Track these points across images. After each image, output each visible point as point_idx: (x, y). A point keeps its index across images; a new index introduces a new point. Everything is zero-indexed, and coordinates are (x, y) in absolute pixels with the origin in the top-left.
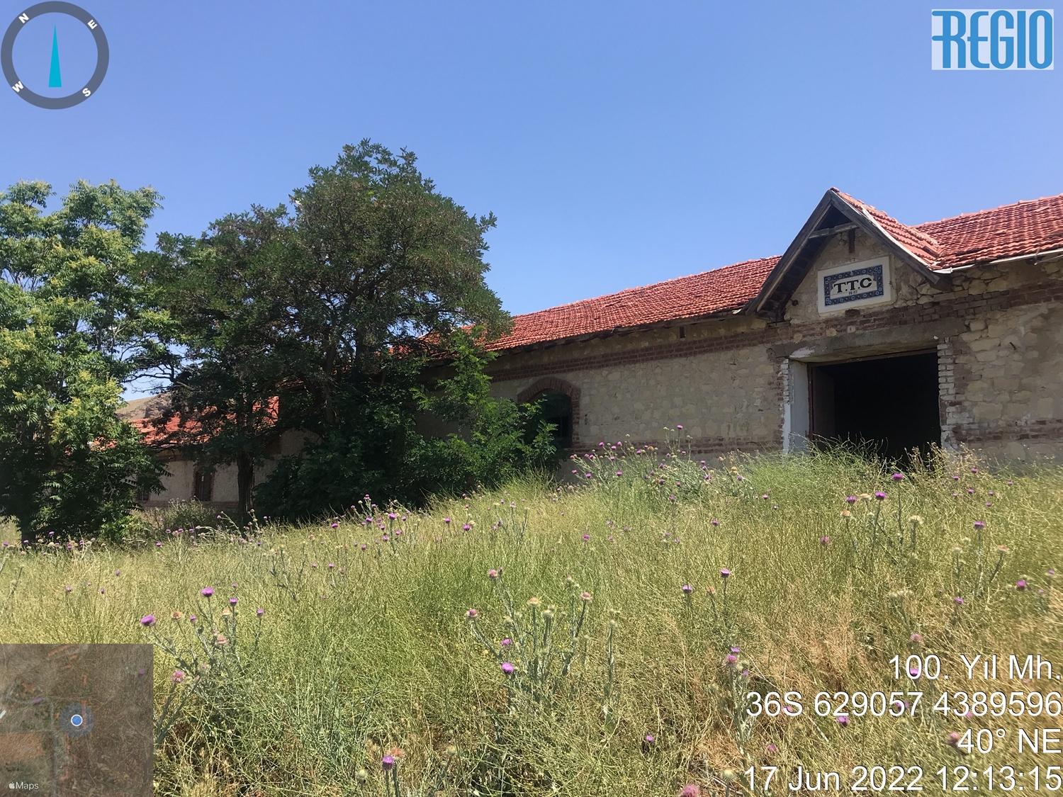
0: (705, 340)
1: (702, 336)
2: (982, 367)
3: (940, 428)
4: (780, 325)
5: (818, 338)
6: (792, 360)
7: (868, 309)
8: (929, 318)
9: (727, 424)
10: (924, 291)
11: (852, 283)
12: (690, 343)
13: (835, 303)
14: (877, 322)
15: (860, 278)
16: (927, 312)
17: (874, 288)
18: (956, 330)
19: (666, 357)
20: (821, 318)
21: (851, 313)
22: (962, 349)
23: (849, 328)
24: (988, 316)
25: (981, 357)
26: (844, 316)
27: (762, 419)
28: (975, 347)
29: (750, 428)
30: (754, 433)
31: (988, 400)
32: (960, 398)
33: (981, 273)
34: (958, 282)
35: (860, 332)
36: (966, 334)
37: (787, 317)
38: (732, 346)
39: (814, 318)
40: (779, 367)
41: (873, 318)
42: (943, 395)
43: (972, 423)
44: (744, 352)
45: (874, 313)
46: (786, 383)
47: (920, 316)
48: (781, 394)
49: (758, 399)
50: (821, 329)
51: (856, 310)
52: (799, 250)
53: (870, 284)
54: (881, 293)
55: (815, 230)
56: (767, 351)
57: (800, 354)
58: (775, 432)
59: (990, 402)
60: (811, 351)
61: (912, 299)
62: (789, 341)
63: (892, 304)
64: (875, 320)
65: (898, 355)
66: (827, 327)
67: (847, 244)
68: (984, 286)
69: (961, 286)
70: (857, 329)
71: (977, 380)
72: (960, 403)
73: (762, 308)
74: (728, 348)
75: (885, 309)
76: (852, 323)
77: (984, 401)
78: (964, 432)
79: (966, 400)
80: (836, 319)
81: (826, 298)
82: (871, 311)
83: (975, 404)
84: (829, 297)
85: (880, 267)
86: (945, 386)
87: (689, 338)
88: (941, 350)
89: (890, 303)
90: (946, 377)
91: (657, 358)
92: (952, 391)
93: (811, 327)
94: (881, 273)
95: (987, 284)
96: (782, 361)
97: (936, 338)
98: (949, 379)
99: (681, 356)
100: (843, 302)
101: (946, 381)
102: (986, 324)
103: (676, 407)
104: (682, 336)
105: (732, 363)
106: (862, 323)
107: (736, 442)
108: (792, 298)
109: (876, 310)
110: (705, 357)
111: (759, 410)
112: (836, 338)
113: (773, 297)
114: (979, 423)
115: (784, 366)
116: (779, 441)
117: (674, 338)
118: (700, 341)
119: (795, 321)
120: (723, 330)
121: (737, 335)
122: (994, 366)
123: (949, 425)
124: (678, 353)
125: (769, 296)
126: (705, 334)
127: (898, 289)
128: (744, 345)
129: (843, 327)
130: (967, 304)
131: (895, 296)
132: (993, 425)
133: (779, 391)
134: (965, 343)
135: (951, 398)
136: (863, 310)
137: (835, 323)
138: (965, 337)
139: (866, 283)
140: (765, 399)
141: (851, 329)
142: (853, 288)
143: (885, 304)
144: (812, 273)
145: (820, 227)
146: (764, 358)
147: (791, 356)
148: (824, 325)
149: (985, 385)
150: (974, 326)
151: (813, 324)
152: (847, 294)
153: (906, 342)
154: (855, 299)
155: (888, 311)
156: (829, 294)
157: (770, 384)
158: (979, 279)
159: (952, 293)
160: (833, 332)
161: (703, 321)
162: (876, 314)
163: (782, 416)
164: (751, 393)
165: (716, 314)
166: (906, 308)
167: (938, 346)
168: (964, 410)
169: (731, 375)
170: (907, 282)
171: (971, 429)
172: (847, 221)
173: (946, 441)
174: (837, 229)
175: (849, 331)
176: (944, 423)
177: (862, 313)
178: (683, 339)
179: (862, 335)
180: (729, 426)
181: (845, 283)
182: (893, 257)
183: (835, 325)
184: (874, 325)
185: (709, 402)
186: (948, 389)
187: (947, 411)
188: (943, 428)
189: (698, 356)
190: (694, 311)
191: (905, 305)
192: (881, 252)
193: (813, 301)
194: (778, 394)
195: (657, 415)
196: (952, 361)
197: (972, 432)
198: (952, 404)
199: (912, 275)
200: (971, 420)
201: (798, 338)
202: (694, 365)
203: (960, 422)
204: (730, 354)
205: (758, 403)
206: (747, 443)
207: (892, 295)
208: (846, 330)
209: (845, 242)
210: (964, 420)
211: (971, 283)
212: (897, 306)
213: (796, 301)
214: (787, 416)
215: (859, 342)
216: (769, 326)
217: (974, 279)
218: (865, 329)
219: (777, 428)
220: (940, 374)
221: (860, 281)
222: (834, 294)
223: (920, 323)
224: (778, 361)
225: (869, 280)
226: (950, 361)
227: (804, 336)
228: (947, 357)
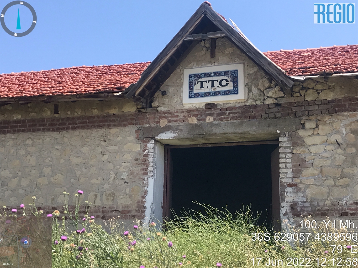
0: (78, 118)
1: (76, 114)
2: (313, 157)
3: (279, 204)
4: (149, 110)
5: (181, 124)
6: (157, 141)
7: (224, 104)
8: (274, 116)
9: (94, 193)
10: (270, 94)
11: (213, 82)
12: (63, 119)
13: (198, 97)
14: (231, 116)
15: (219, 78)
16: (272, 110)
17: (230, 87)
18: (294, 127)
19: (39, 130)
20: (184, 108)
21: (210, 106)
22: (299, 142)
23: (207, 118)
24: (319, 118)
25: (313, 149)
26: (204, 108)
27: (128, 190)
28: (308, 141)
29: (115, 197)
30: (119, 202)
31: (317, 184)
32: (297, 181)
33: (314, 85)
34: (297, 90)
35: (217, 122)
36: (302, 131)
37: (154, 105)
38: (104, 125)
39: (178, 107)
40: (146, 146)
41: (228, 112)
42: (283, 178)
43: (306, 202)
44: (114, 131)
45: (228, 107)
46: (151, 160)
47: (266, 113)
48: (146, 169)
49: (124, 172)
50: (184, 116)
51: (214, 104)
52: (175, 49)
53: (227, 85)
54: (236, 92)
55: (189, 34)
56: (136, 132)
57: (166, 136)
58: (138, 202)
59: (319, 185)
60: (176, 135)
61: (260, 100)
62: (156, 125)
63: (244, 102)
64: (229, 113)
65: (240, 144)
66: (190, 116)
67: (209, 50)
68: (316, 94)
69: (299, 92)
70: (215, 119)
71: (309, 168)
72: (296, 185)
73: (139, 94)
74: (99, 127)
75: (237, 105)
76: (211, 115)
77: (314, 184)
78: (299, 209)
79: (301, 183)
80: (197, 110)
81: (190, 92)
82: (227, 106)
83: (308, 186)
84: (193, 91)
85: (236, 72)
86: (285, 170)
87: (62, 114)
88: (281, 142)
89: (242, 101)
90: (285, 163)
91: (29, 131)
92: (290, 175)
93: (176, 114)
94: (237, 77)
95: (318, 94)
96: (149, 141)
97: (278, 131)
98: (288, 165)
99: (53, 130)
100: (205, 96)
101: (286, 166)
102: (317, 124)
103: (44, 176)
104: (56, 112)
105: (102, 139)
106: (219, 115)
107: (101, 210)
108: (160, 89)
109: (231, 105)
110: (77, 132)
111: (125, 182)
112: (196, 125)
113: (148, 87)
114: (311, 202)
115: (150, 145)
116: (141, 210)
117: (48, 113)
118: (73, 119)
119: (162, 109)
120: (96, 110)
121: (108, 116)
122: (322, 157)
123: (287, 202)
124: (61, 127)
125: (146, 84)
126: (79, 113)
127: (250, 91)
128: (115, 125)
129: (203, 117)
130: (303, 107)
131: (247, 95)
132: (321, 204)
133: (144, 167)
134: (300, 138)
135: (289, 181)
136: (220, 105)
137: (196, 113)
138: (301, 133)
139: (224, 83)
140: (131, 173)
141: (209, 119)
142: (213, 86)
143: (239, 101)
144: (179, 71)
145: (194, 32)
146: (132, 138)
147: (157, 138)
148: (187, 114)
149: (316, 172)
150: (307, 125)
151: (177, 112)
152: (208, 90)
153: (254, 133)
154: (215, 95)
155: (240, 107)
156: (193, 89)
157: (137, 160)
158: (313, 88)
159: (292, 98)
160: (194, 120)
161: (84, 99)
162: (231, 108)
163: (146, 189)
164: (118, 167)
165: (97, 95)
166: (255, 106)
167: (280, 138)
168: (299, 190)
169: (101, 150)
170: (257, 86)
171: (304, 207)
172: (215, 29)
173: (285, 215)
174: (209, 35)
175: (207, 120)
176: (283, 200)
177: (219, 107)
178: (57, 116)
179: (218, 125)
180: (96, 196)
181: (206, 81)
182: (246, 64)
183: (196, 115)
184: (228, 118)
185: (78, 173)
186: (287, 173)
187: (286, 191)
188: (283, 204)
189: (71, 131)
190: (75, 90)
191: (254, 103)
192: (237, 60)
193: (179, 93)
194: (143, 169)
195: (24, 183)
196: (290, 151)
197: (305, 209)
198: (290, 185)
199: (261, 81)
200: (304, 199)
201: (164, 123)
202: (66, 140)
203: (296, 200)
204: (101, 132)
205: (124, 176)
206: (112, 211)
207: (245, 94)
208: (205, 120)
209: (207, 49)
210: (299, 199)
211: (306, 91)
212: (248, 104)
213: (165, 92)
214: (150, 189)
215: (215, 130)
216: (139, 111)
217: (309, 88)
218: (221, 120)
219: (140, 199)
220: (281, 161)
221: (219, 81)
222: (197, 89)
223: (265, 119)
224: (145, 140)
225: (227, 81)
226: (289, 150)
227: (169, 122)
228: (286, 147)
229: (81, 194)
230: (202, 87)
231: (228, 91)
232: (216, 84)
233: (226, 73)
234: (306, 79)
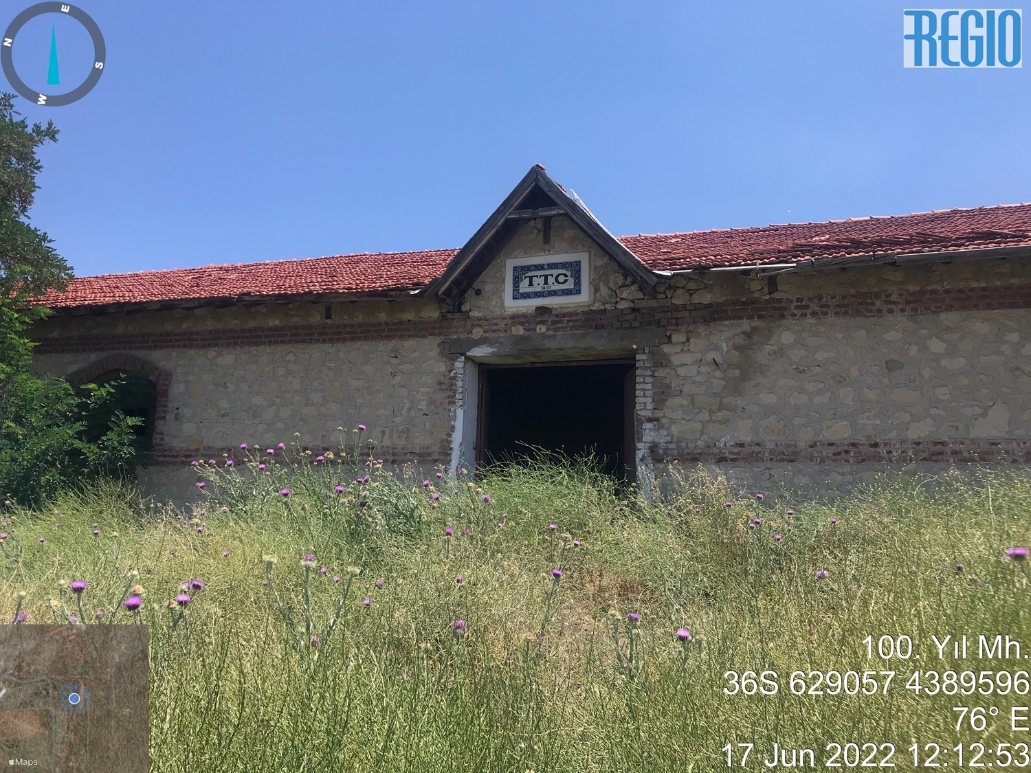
0: (359, 325)
1: (356, 319)
2: (682, 382)
3: (635, 445)
4: (457, 315)
5: (502, 335)
6: (468, 359)
7: (562, 307)
8: (629, 325)
9: (382, 429)
10: (624, 295)
11: (546, 277)
12: (338, 327)
13: (525, 298)
14: (570, 324)
15: (555, 272)
16: (627, 317)
17: (570, 285)
18: (657, 341)
19: (304, 341)
20: (506, 313)
21: (542, 310)
22: (662, 361)
23: (538, 327)
24: (691, 328)
25: (681, 371)
26: (534, 313)
27: (428, 425)
28: (676, 360)
29: (410, 435)
30: (416, 441)
31: (687, 418)
32: (659, 414)
33: (685, 282)
34: (661, 289)
35: (551, 333)
36: (667, 345)
37: (465, 308)
38: (395, 336)
39: (498, 312)
40: (453, 364)
41: (566, 319)
42: (641, 410)
43: (670, 442)
44: (409, 343)
45: (568, 313)
46: (459, 384)
47: (618, 321)
48: (453, 397)
49: (423, 400)
50: (506, 325)
51: (548, 308)
52: (495, 230)
53: (566, 281)
54: (578, 292)
55: (514, 210)
56: (439, 345)
57: (480, 352)
58: (442, 441)
59: (689, 420)
60: (493, 350)
61: (611, 303)
62: (467, 336)
63: (589, 306)
64: (568, 321)
65: (582, 364)
66: (514, 324)
67: (542, 233)
68: (687, 296)
69: (665, 293)
70: (548, 329)
71: (676, 396)
72: (657, 420)
73: (444, 293)
74: (388, 337)
75: (579, 310)
76: (542, 322)
77: (683, 419)
78: (661, 452)
79: (664, 417)
80: (524, 316)
81: (514, 290)
82: (565, 311)
83: (673, 421)
84: (518, 290)
85: (578, 263)
86: (642, 400)
87: (336, 320)
88: (639, 360)
89: (587, 304)
90: (644, 390)
91: (290, 342)
92: (650, 406)
93: (495, 321)
94: (580, 270)
95: (691, 295)
96: (457, 358)
97: (635, 347)
98: (646, 392)
99: (324, 341)
100: (534, 297)
101: (644, 394)
102: (688, 337)
103: (312, 405)
104: (328, 316)
105: (393, 355)
106: (554, 323)
107: (391, 452)
108: (473, 286)
109: (570, 310)
110: (358, 344)
111: (424, 414)
112: (522, 337)
113: (456, 283)
114: (678, 442)
115: (459, 364)
116: (446, 453)
117: (316, 318)
118: (352, 326)
119: (475, 314)
120: (383, 314)
121: (401, 323)
122: (694, 382)
123: (645, 443)
124: (335, 337)
125: (455, 278)
126: (360, 318)
127: (597, 290)
128: (409, 336)
129: (532, 326)
130: (670, 313)
131: (593, 296)
132: (691, 445)
133: (451, 393)
134: (665, 355)
135: (649, 414)
136: (556, 309)
137: (523, 320)
138: (666, 349)
139: (561, 279)
140: (432, 402)
141: (541, 329)
142: (546, 283)
143: (581, 305)
144: (499, 261)
145: (522, 207)
146: (434, 353)
147: (468, 354)
148: (510, 321)
149: (685, 402)
150: (675, 338)
151: (497, 318)
152: (539, 289)
153: (601, 348)
154: (548, 296)
155: (583, 312)
156: (518, 286)
157: (440, 384)
158: (683, 288)
159: (655, 300)
160: (519, 331)
161: (366, 299)
162: (570, 314)
163: (452, 423)
164: (415, 393)
165: (385, 293)
166: (604, 311)
167: (637, 356)
168: (661, 427)
169: (390, 370)
170: (606, 283)
171: (668, 449)
172: (550, 203)
173: (641, 460)
174: (541, 211)
175: (538, 330)
176: (640, 440)
177: (554, 312)
178: (329, 321)
179: (553, 337)
180: (383, 432)
181: (537, 276)
182: (593, 254)
183: (522, 322)
184: (566, 327)
185: (359, 401)
186: (645, 404)
187: (644, 427)
188: (639, 445)
189: (349, 344)
190: (354, 286)
191: (603, 308)
192: (580, 246)
193: (499, 292)
194: (449, 397)
195: (285, 413)
196: (651, 373)
197: (670, 452)
198: (650, 420)
199: (612, 277)
200: (669, 439)
201: (477, 333)
202: (342, 355)
203: (657, 440)
204: (391, 344)
205: (423, 406)
206: (406, 454)
207: (590, 295)
208: (534, 330)
209: (539, 231)
210: (661, 438)
211: (675, 291)
212: (594, 308)
213: (480, 290)
214: (459, 424)
215: (549, 344)
216: (443, 317)
217: (678, 288)
218: (557, 330)
219: (445, 437)
220: (638, 386)
221: (554, 276)
222: (524, 287)
223: (618, 329)
224: (452, 357)
225: (566, 276)
226: (649, 373)
227: (485, 332)
228: (645, 368)
229: (363, 429)
230: (531, 284)
231: (567, 290)
232: (551, 280)
233: (565, 265)
234: (674, 274)
